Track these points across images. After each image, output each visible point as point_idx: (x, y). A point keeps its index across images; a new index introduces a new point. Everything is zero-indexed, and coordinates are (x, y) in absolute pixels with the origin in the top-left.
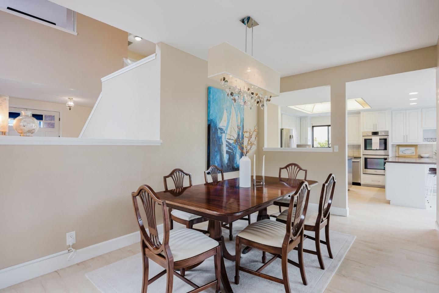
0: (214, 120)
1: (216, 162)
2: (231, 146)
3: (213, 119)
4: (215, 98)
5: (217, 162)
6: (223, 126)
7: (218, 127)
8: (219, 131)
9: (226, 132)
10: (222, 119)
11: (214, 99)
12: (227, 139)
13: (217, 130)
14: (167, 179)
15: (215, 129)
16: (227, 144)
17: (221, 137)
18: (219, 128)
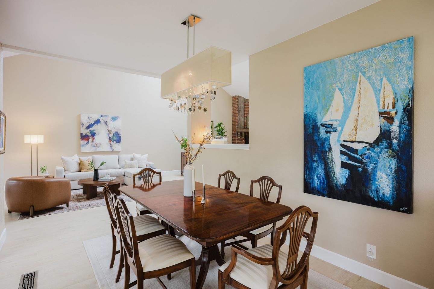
0: (310, 114)
1: (315, 178)
2: (357, 154)
3: (310, 112)
4: (311, 80)
5: (317, 177)
6: (331, 120)
7: (319, 124)
8: (322, 130)
9: (339, 129)
10: (329, 109)
11: (310, 83)
12: (344, 141)
13: (319, 128)
14: (221, 177)
15: (313, 129)
16: (344, 150)
17: (328, 139)
18: (322, 125)
